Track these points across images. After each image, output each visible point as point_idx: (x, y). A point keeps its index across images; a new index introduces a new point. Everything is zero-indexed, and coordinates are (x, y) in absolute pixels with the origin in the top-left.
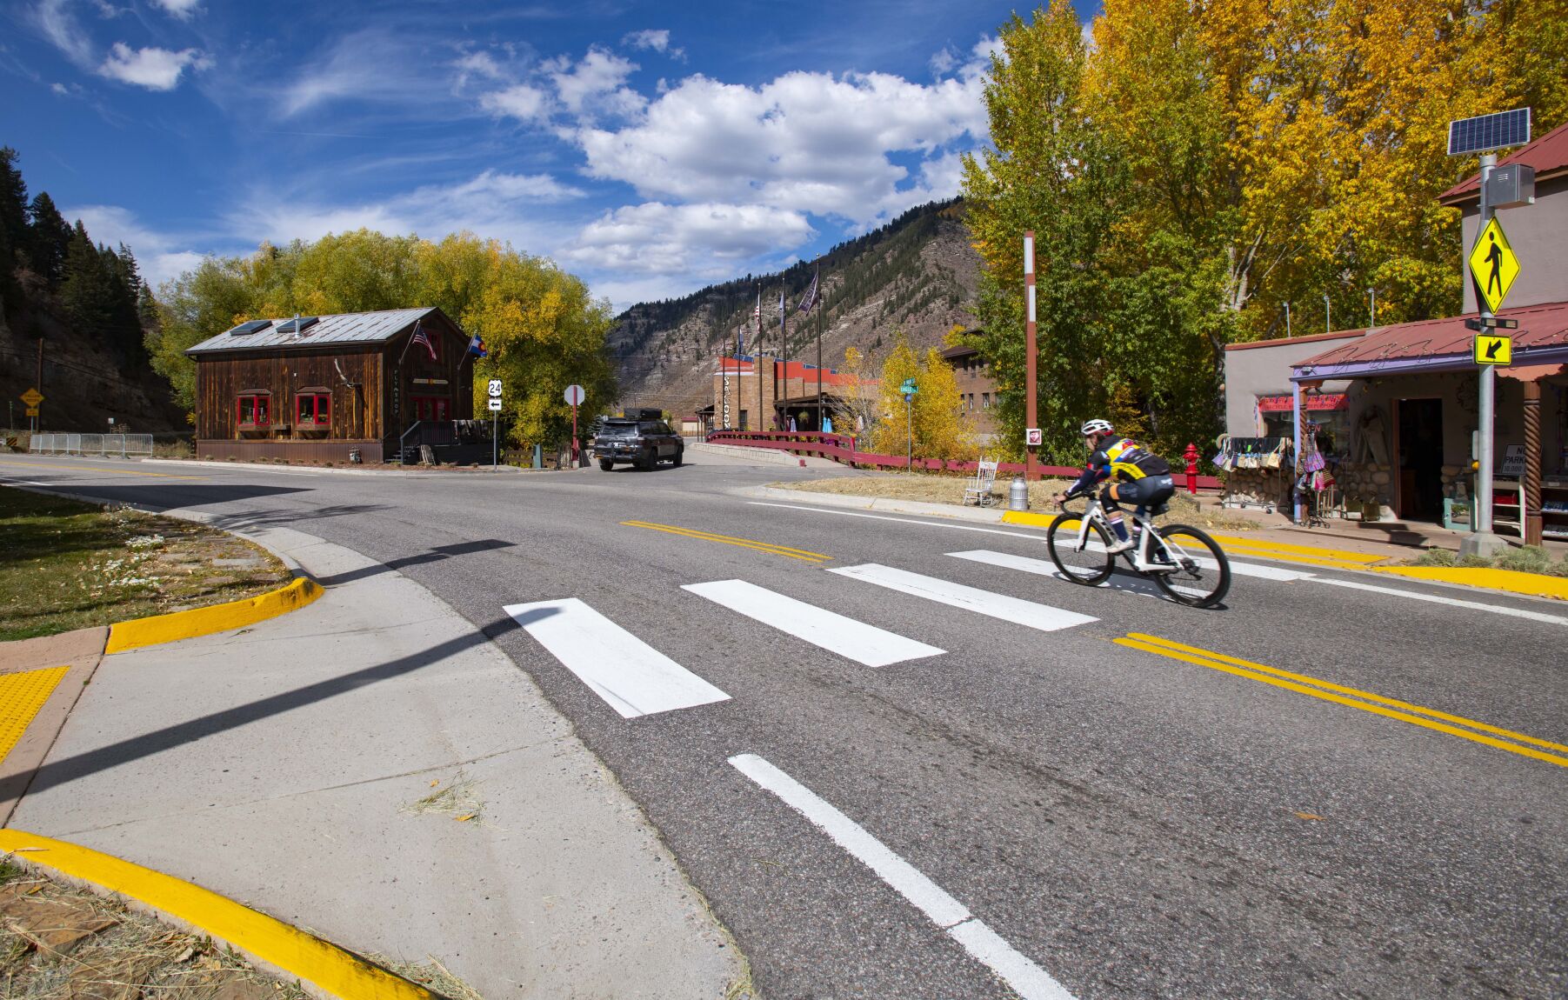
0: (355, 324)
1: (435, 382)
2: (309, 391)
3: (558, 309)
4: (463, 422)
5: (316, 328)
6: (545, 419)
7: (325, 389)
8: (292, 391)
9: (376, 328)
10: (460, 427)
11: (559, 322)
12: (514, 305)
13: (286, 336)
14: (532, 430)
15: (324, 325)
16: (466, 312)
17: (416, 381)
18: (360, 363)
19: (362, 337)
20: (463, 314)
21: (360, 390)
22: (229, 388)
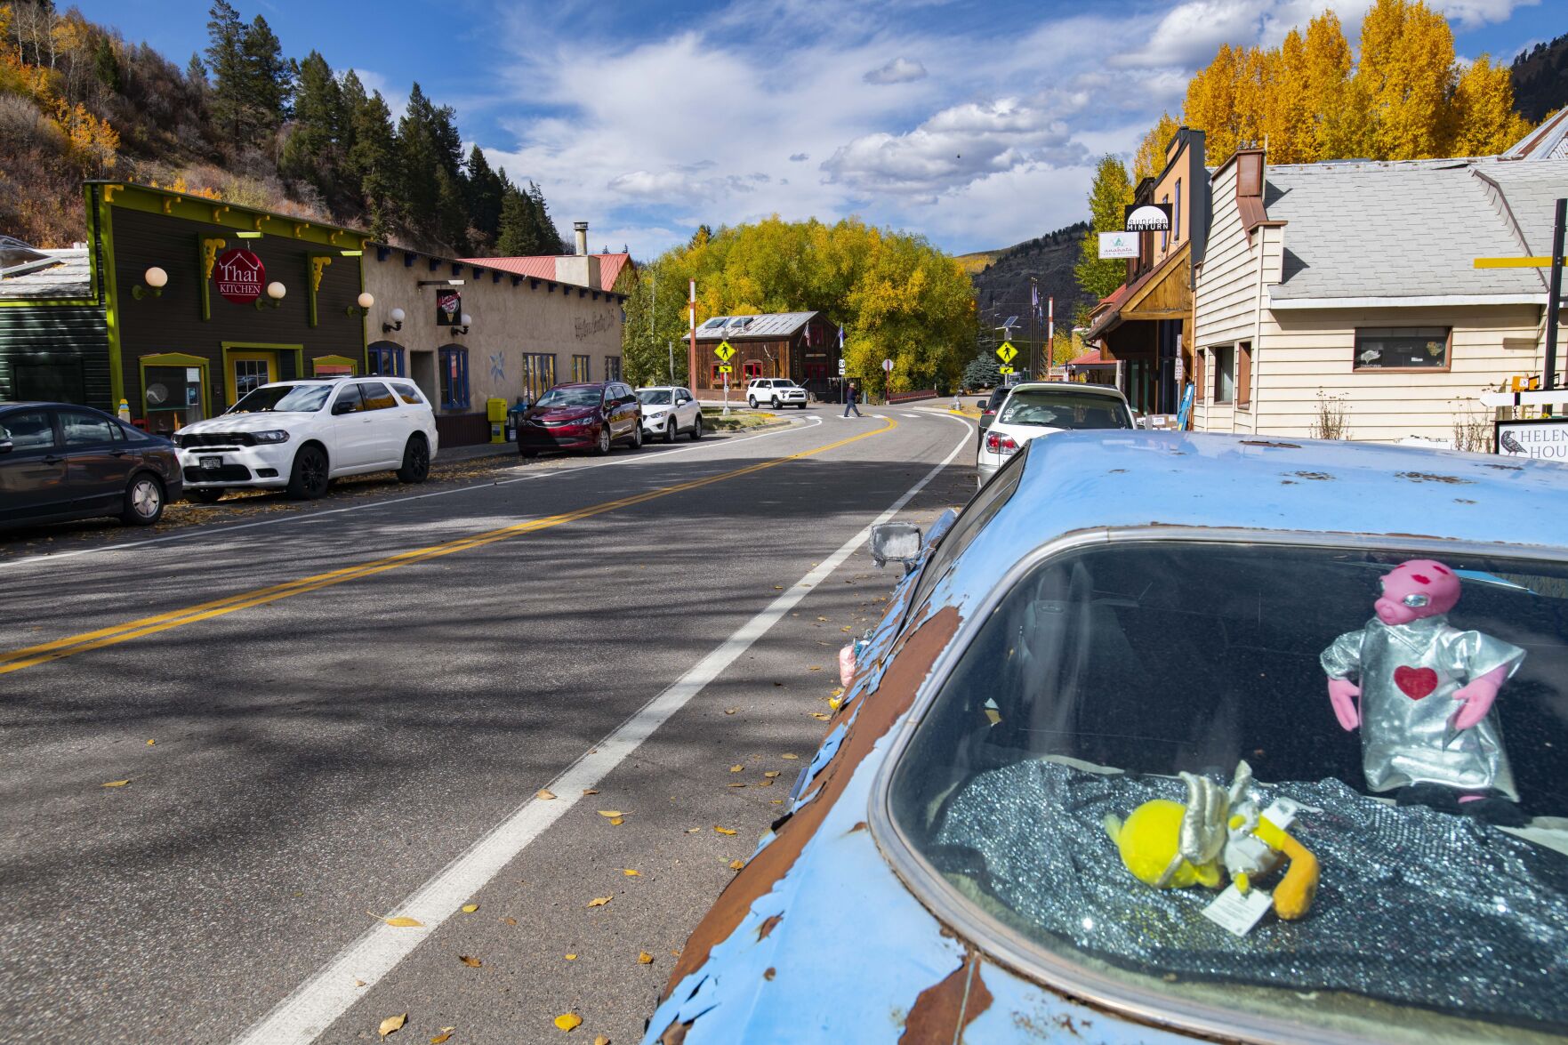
0: (773, 322)
1: (818, 355)
2: (750, 362)
3: (921, 285)
4: (834, 379)
5: (752, 324)
6: (910, 374)
7: (759, 361)
8: (741, 362)
9: (785, 326)
10: (832, 382)
11: (923, 296)
12: (888, 284)
13: (737, 330)
14: (899, 383)
15: (756, 322)
16: (851, 292)
17: (807, 356)
18: (777, 348)
19: (778, 333)
20: (848, 293)
21: (777, 362)
22: (706, 360)
